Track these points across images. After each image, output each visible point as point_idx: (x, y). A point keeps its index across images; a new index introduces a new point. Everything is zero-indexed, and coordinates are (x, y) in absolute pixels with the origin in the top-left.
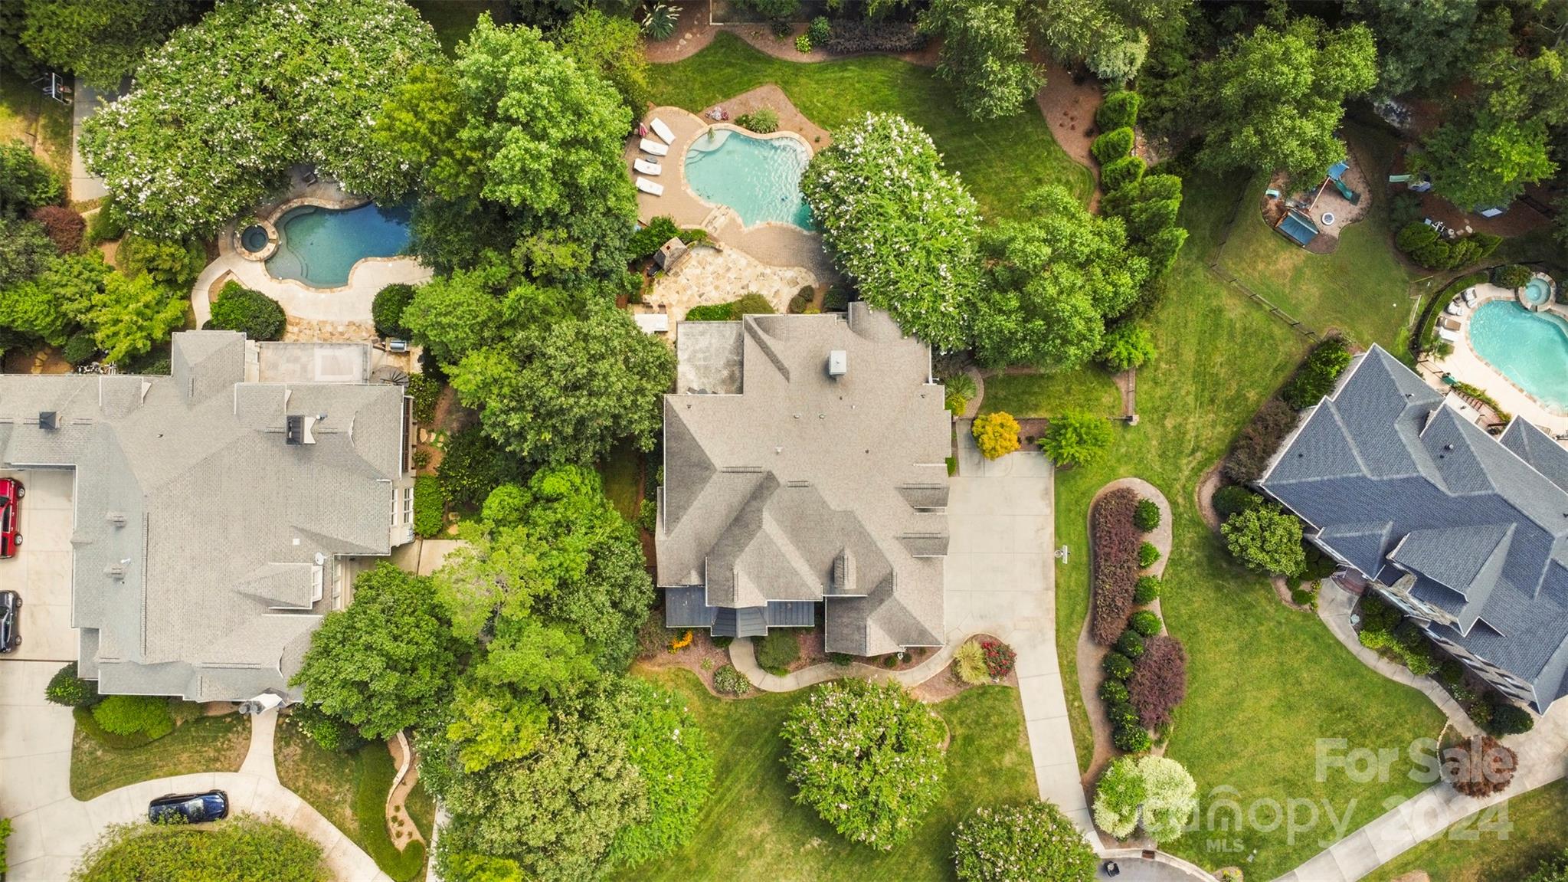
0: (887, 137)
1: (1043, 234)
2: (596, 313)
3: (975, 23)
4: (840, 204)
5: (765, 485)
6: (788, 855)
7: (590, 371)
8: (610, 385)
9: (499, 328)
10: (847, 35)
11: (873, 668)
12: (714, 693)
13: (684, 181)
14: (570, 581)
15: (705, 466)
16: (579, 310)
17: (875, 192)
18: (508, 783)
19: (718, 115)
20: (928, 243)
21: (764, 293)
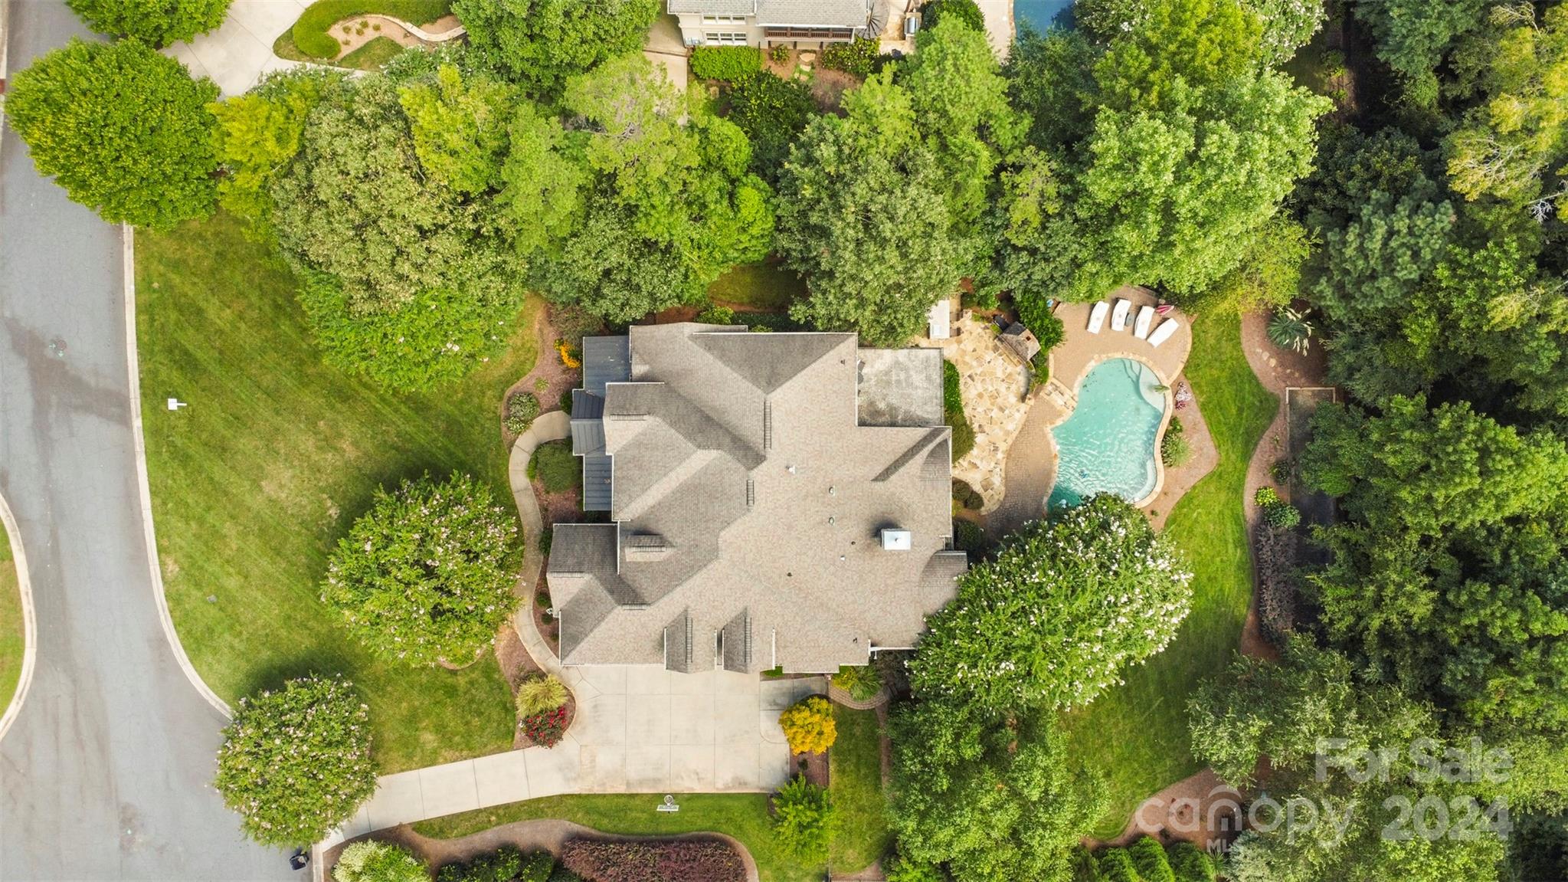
0: (1165, 598)
1: (1054, 790)
2: (955, 250)
3: (1309, 706)
4: (1084, 541)
5: (751, 454)
6: (319, 480)
7: (885, 240)
8: (870, 265)
9: (938, 132)
10: (1278, 548)
11: (536, 579)
12: (508, 393)
13: (1104, 357)
14: (634, 218)
15: (773, 381)
16: (957, 231)
17: (1101, 584)
18: (389, 142)
19: (1181, 397)
20: (1039, 647)
21: (975, 451)
